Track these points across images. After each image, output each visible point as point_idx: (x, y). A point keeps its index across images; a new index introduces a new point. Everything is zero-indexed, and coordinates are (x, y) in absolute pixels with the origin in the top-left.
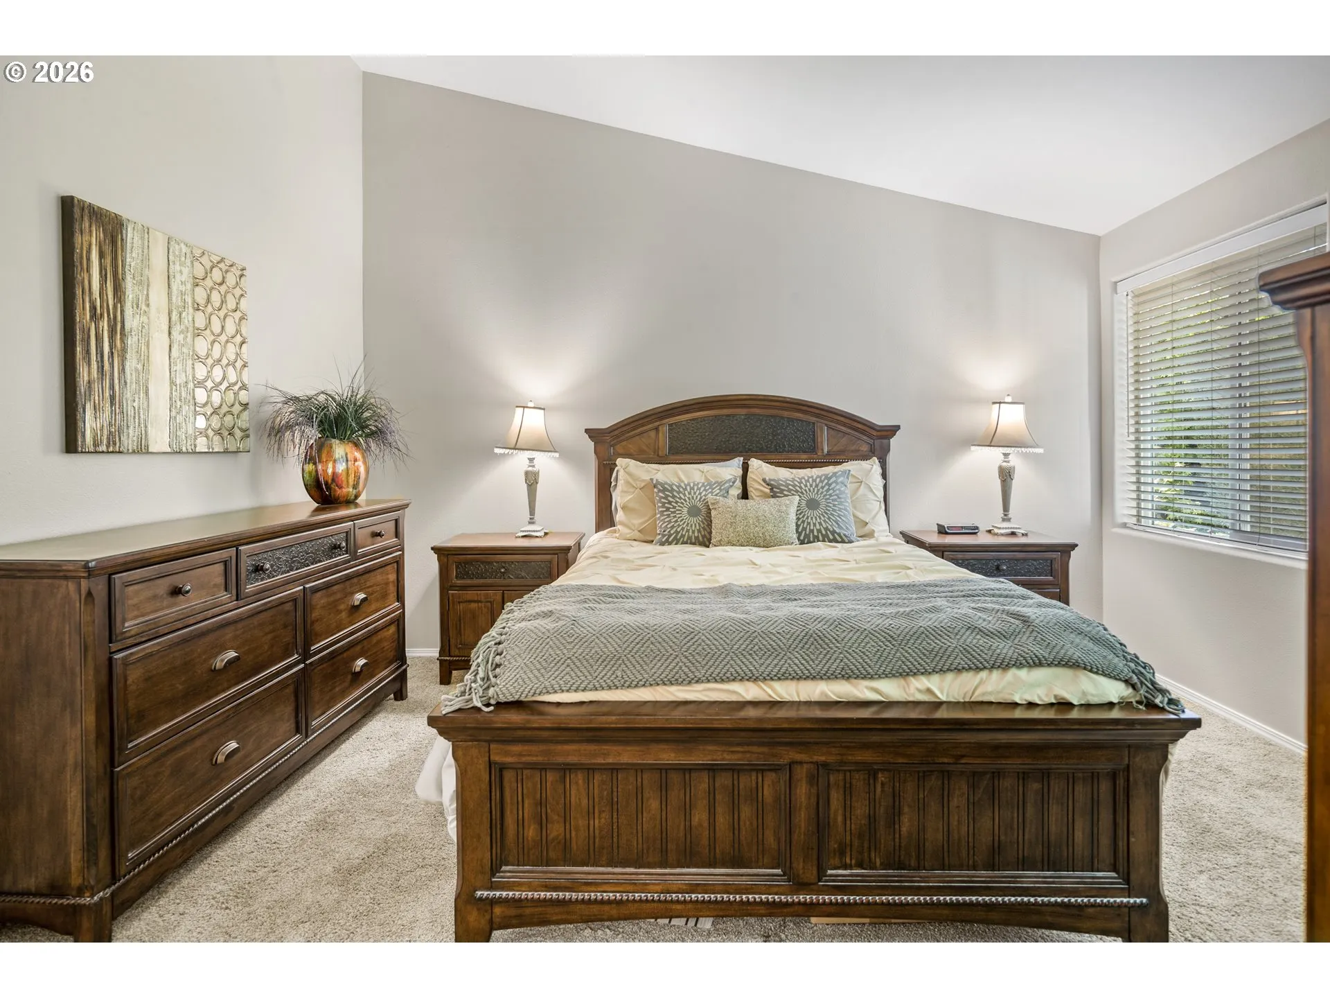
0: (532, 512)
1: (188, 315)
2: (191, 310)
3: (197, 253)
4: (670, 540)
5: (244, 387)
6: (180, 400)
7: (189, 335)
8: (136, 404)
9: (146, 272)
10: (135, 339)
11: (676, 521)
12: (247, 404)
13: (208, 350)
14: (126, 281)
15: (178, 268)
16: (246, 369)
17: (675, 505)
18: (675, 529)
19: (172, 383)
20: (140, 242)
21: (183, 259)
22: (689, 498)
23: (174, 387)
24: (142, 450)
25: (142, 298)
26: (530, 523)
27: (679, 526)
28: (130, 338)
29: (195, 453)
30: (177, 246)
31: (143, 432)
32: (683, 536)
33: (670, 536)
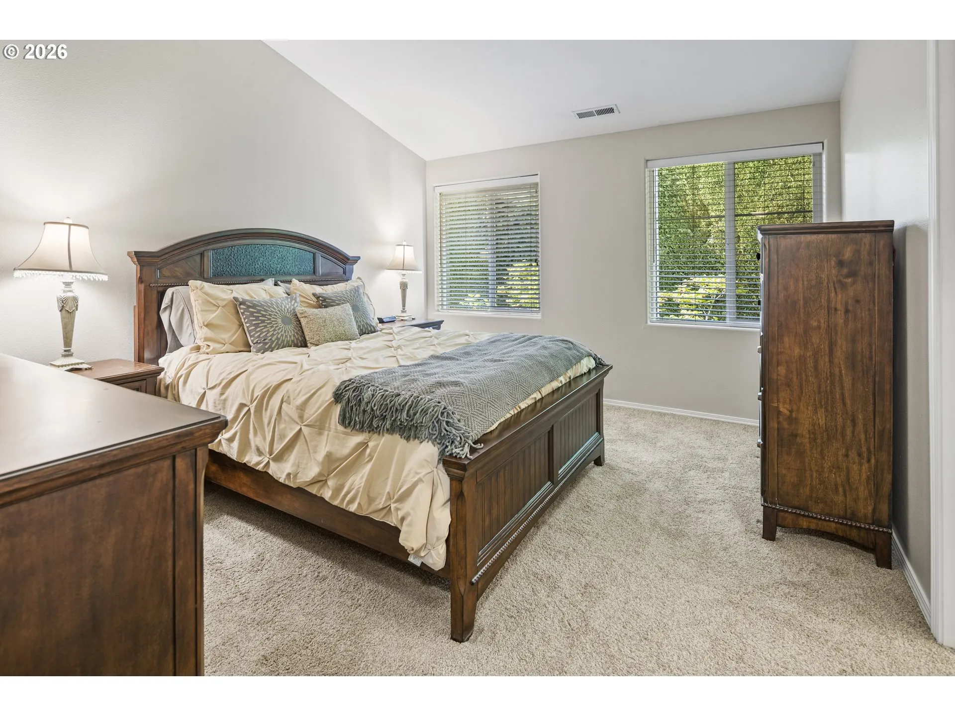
4: (273, 346)
11: (275, 330)
17: (269, 317)
18: (275, 337)
22: (279, 311)
27: (278, 333)
32: (283, 341)
33: (273, 342)
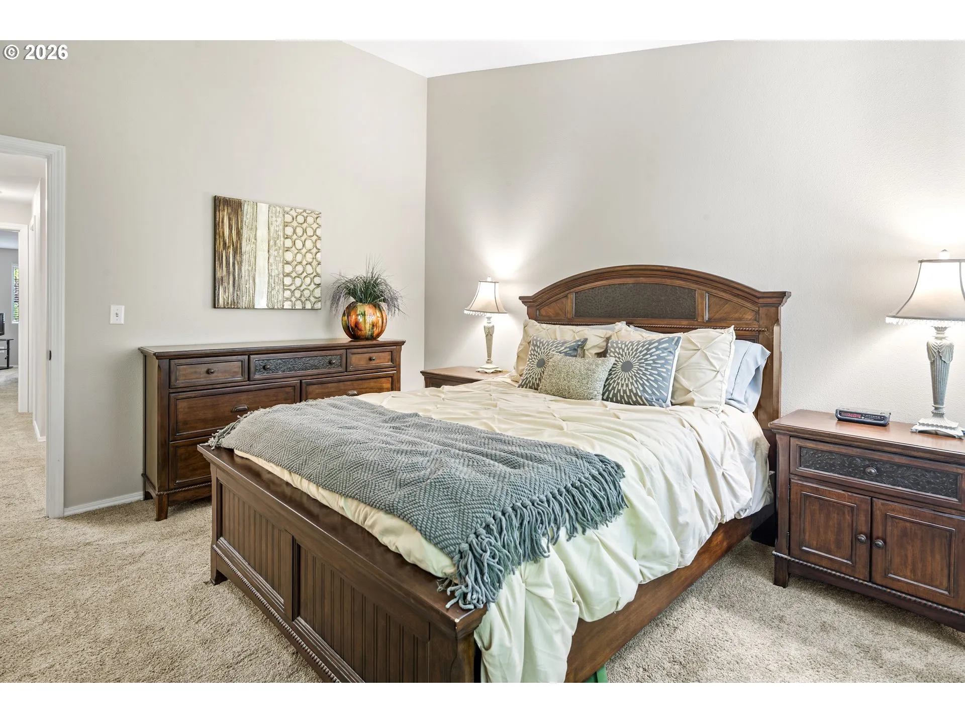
0: (489, 355)
1: (280, 243)
2: (282, 239)
3: (287, 209)
4: (523, 384)
5: (318, 275)
6: (274, 283)
7: (281, 251)
8: (247, 286)
9: (254, 224)
10: (247, 256)
11: (529, 370)
12: (320, 284)
13: (294, 257)
14: (243, 229)
15: (274, 219)
16: (320, 266)
17: (533, 357)
18: (526, 376)
19: (270, 275)
20: (251, 210)
21: (278, 214)
22: (541, 353)
23: (270, 277)
24: (251, 307)
25: (252, 236)
26: (487, 363)
27: (529, 373)
28: (244, 256)
29: (283, 309)
30: (274, 208)
31: (251, 299)
32: (530, 382)
33: (523, 381)
